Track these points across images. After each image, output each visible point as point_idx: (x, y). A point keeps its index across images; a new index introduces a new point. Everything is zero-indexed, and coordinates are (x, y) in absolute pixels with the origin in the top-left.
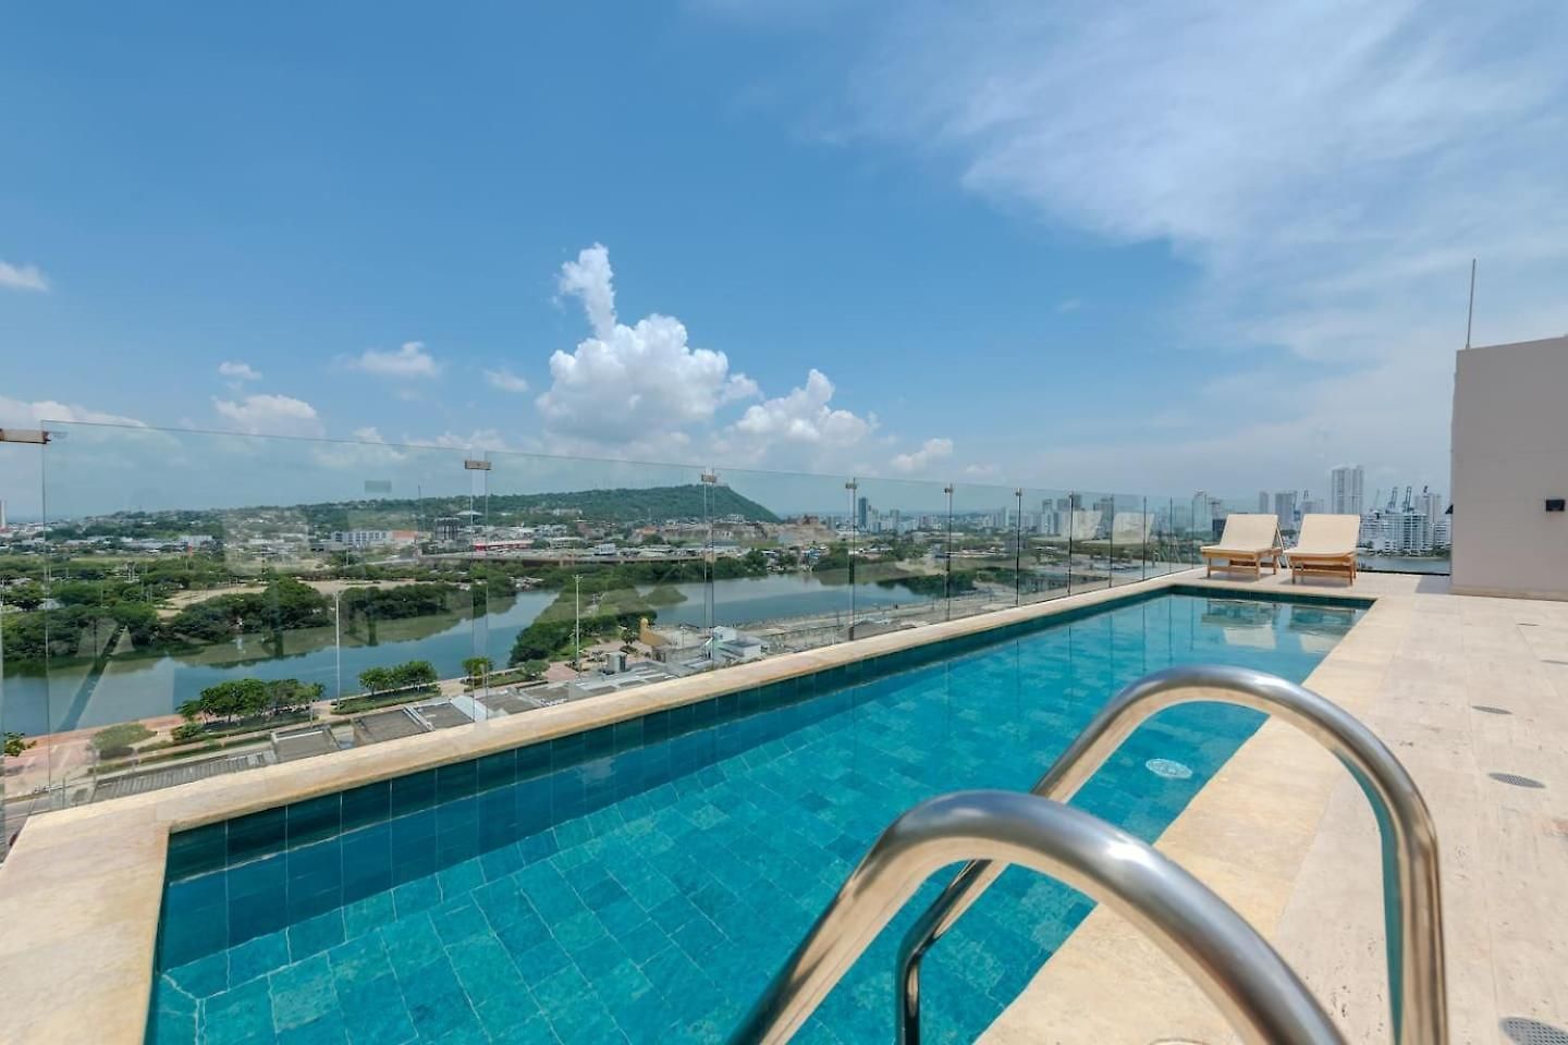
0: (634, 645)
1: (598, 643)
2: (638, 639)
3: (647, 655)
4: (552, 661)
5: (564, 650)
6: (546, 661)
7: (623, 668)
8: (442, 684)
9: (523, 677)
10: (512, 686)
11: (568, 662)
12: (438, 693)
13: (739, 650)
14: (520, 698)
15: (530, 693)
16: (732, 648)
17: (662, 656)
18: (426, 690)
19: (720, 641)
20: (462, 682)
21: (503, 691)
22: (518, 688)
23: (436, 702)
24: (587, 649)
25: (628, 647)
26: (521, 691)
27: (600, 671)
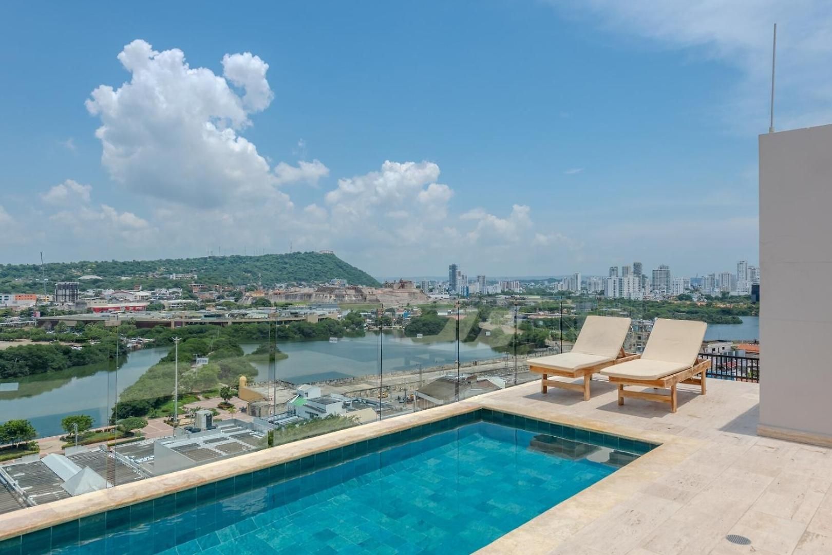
0: (233, 401)
1: (199, 400)
2: (236, 395)
3: (243, 410)
4: (151, 418)
5: (164, 407)
6: (146, 418)
7: (209, 426)
8: (40, 442)
9: (122, 434)
10: (104, 444)
11: (167, 419)
12: (35, 450)
13: (321, 406)
14: (110, 455)
15: (121, 451)
16: (315, 405)
17: (257, 412)
18: (24, 448)
19: (305, 398)
20: (62, 439)
21: (95, 449)
22: (109, 446)
23: (27, 460)
24: (185, 406)
25: (226, 404)
26: (112, 449)
27: (186, 429)
